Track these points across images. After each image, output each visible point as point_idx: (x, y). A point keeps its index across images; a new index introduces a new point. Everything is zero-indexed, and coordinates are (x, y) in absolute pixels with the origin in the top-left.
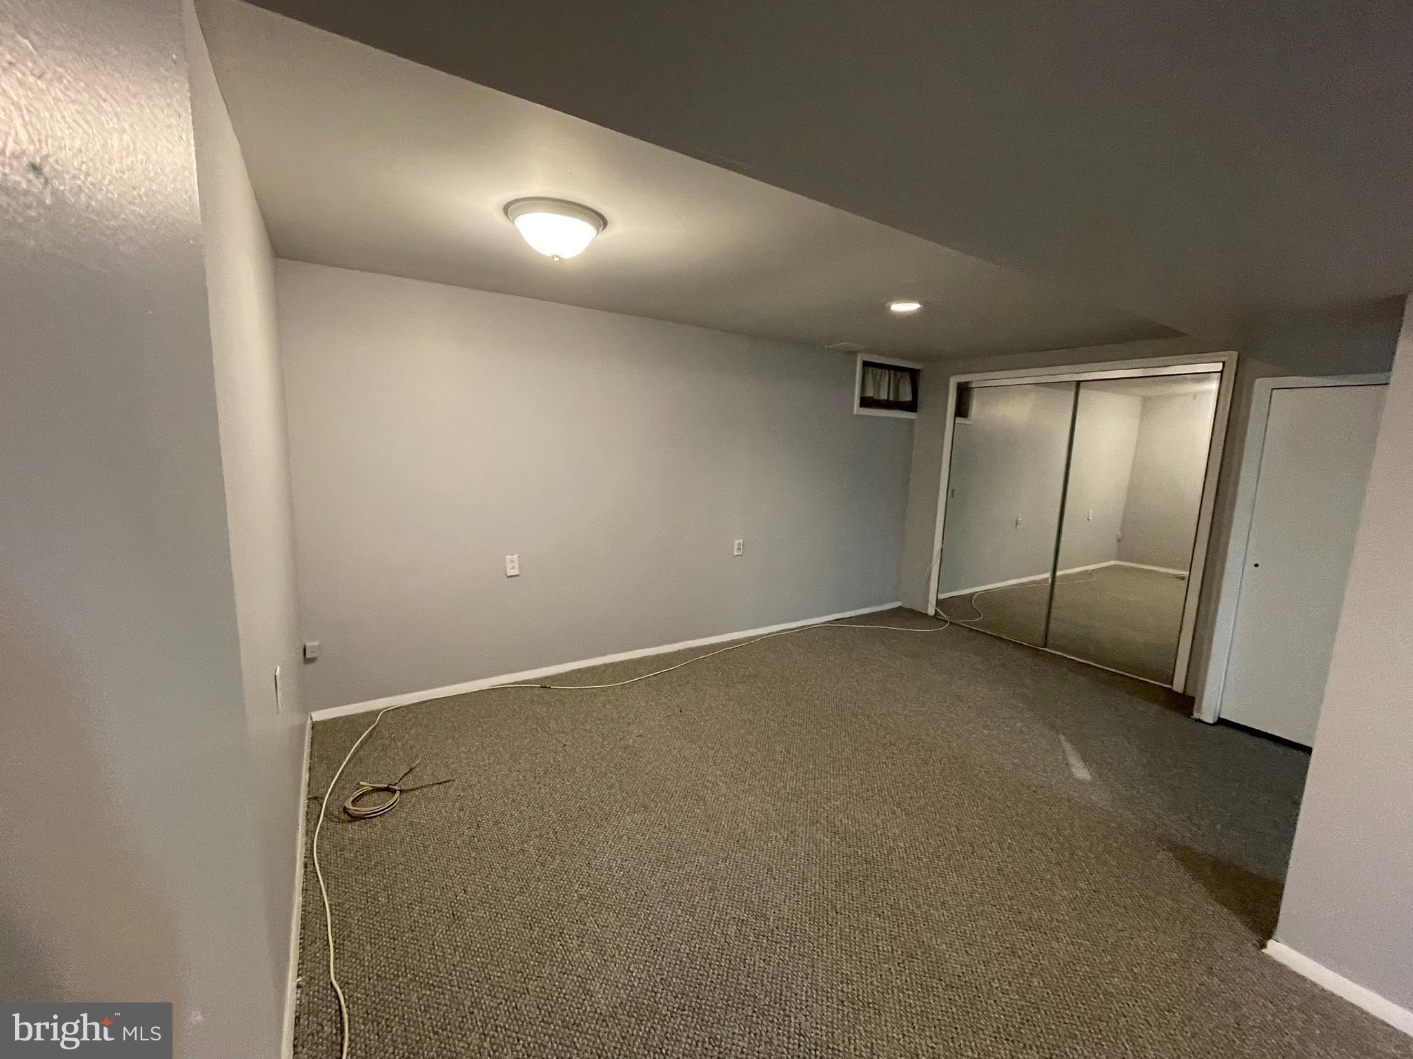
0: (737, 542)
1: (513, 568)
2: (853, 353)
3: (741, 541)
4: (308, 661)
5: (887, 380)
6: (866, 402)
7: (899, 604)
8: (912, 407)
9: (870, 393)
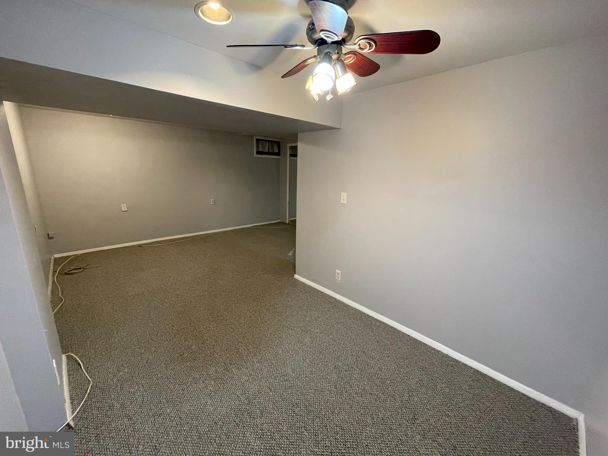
0: (212, 200)
1: (124, 208)
2: (252, 136)
3: (213, 200)
4: (49, 237)
5: (268, 145)
6: (258, 153)
7: (279, 221)
8: (278, 154)
9: (261, 150)
